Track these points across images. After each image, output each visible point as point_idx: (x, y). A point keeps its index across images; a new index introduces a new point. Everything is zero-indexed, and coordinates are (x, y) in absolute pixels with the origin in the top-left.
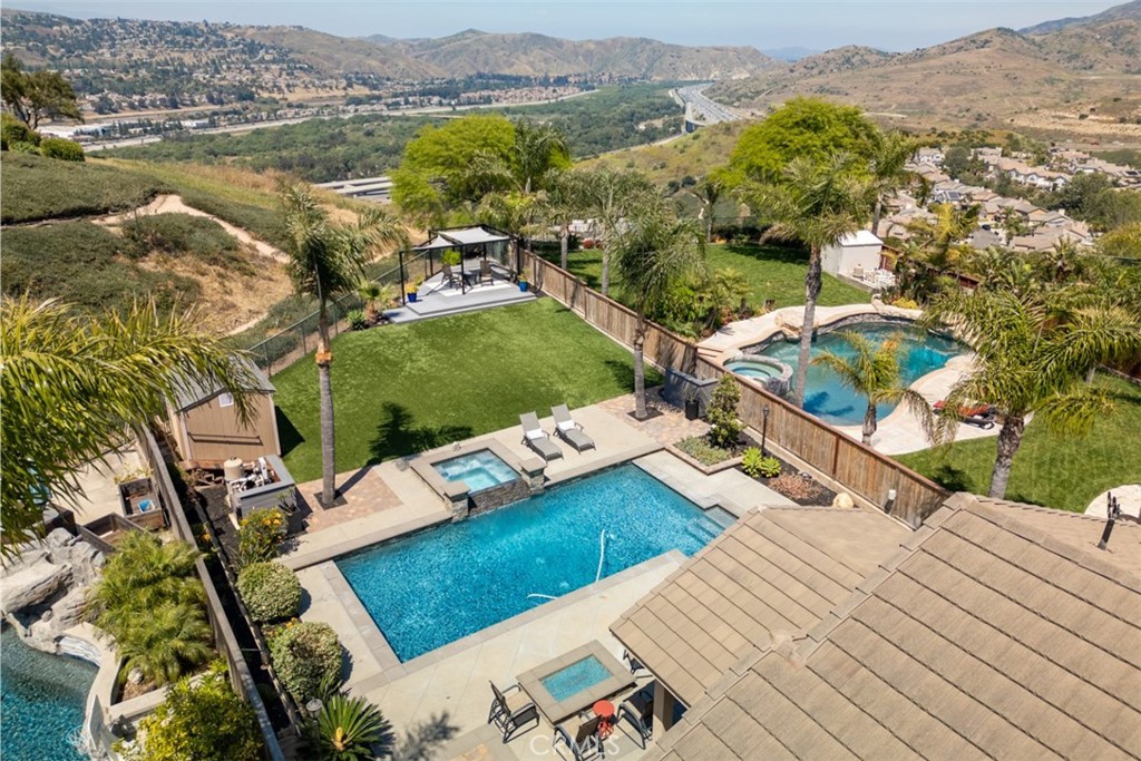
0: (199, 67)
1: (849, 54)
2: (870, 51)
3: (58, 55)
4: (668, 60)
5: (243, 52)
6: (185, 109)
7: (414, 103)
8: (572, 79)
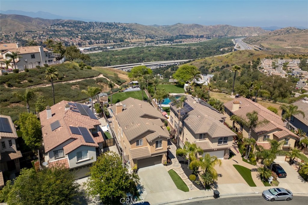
0: (112, 33)
1: (289, 29)
2: (295, 29)
3: (82, 30)
4: (233, 30)
5: (122, 30)
6: (108, 44)
7: (162, 43)
8: (205, 36)
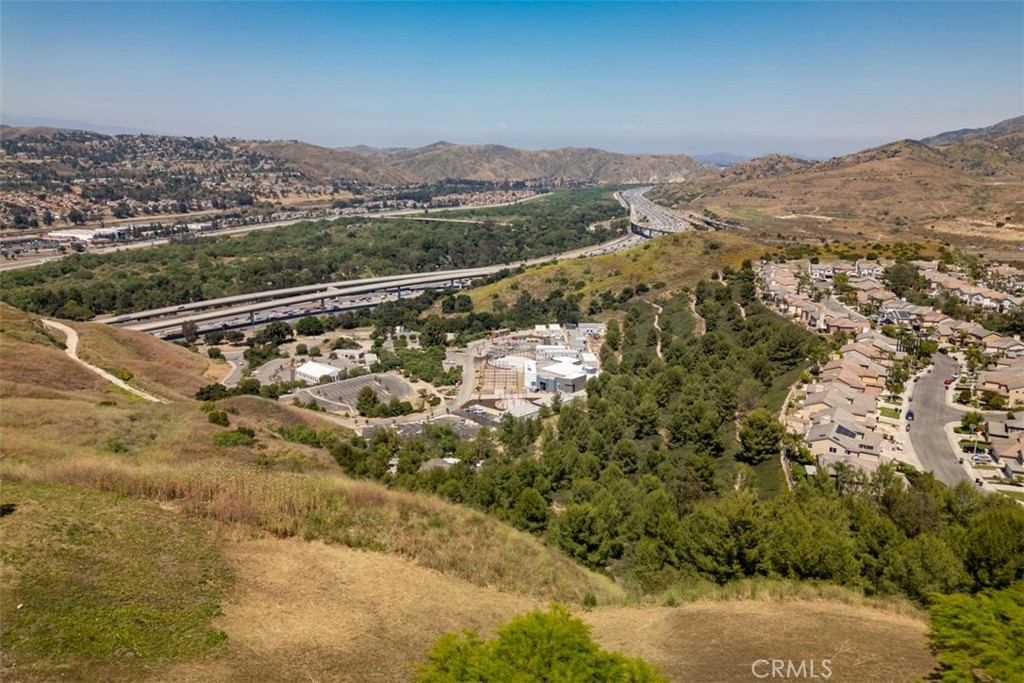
0: (207, 176)
1: (773, 162)
2: (791, 159)
3: (87, 166)
4: (612, 166)
5: (246, 162)
6: (192, 213)
7: (392, 206)
8: (528, 184)
